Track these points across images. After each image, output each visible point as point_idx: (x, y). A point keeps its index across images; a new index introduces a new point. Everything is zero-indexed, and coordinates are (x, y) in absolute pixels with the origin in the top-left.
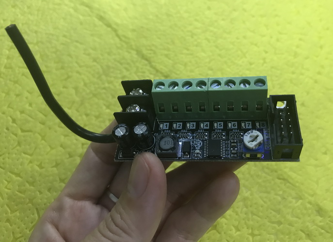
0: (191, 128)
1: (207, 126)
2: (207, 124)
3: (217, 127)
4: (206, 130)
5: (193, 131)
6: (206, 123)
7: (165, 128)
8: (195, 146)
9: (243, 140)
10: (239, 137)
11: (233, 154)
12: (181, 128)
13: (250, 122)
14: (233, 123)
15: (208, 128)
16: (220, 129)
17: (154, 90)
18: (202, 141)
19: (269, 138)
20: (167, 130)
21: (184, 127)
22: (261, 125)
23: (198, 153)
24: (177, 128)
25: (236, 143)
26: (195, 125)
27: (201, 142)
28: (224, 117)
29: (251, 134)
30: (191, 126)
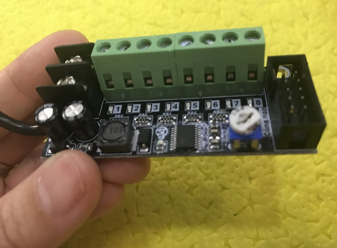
0: (153, 111)
1: (176, 108)
2: (176, 105)
3: (190, 108)
4: (173, 113)
5: (156, 115)
6: (175, 103)
7: (115, 112)
8: (158, 135)
9: (228, 125)
10: (222, 120)
11: (213, 144)
12: (139, 111)
13: (239, 100)
14: (213, 102)
15: (178, 109)
16: (194, 111)
17: (95, 53)
18: (168, 127)
19: (268, 121)
20: (118, 114)
21: (143, 110)
22: (255, 102)
23: (161, 145)
24: (134, 112)
25: (219, 128)
26: (159, 107)
27: (166, 129)
28: (200, 93)
29: (242, 112)
30: (154, 107)
